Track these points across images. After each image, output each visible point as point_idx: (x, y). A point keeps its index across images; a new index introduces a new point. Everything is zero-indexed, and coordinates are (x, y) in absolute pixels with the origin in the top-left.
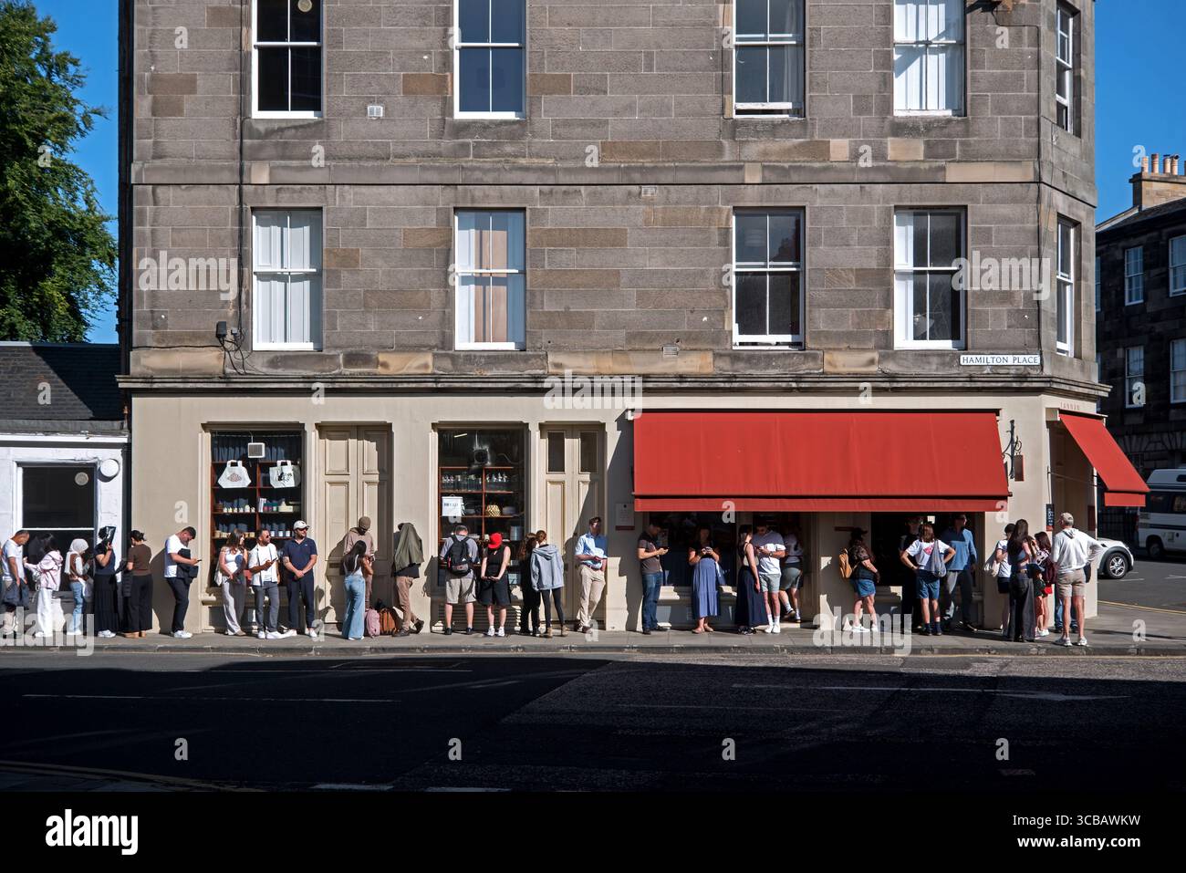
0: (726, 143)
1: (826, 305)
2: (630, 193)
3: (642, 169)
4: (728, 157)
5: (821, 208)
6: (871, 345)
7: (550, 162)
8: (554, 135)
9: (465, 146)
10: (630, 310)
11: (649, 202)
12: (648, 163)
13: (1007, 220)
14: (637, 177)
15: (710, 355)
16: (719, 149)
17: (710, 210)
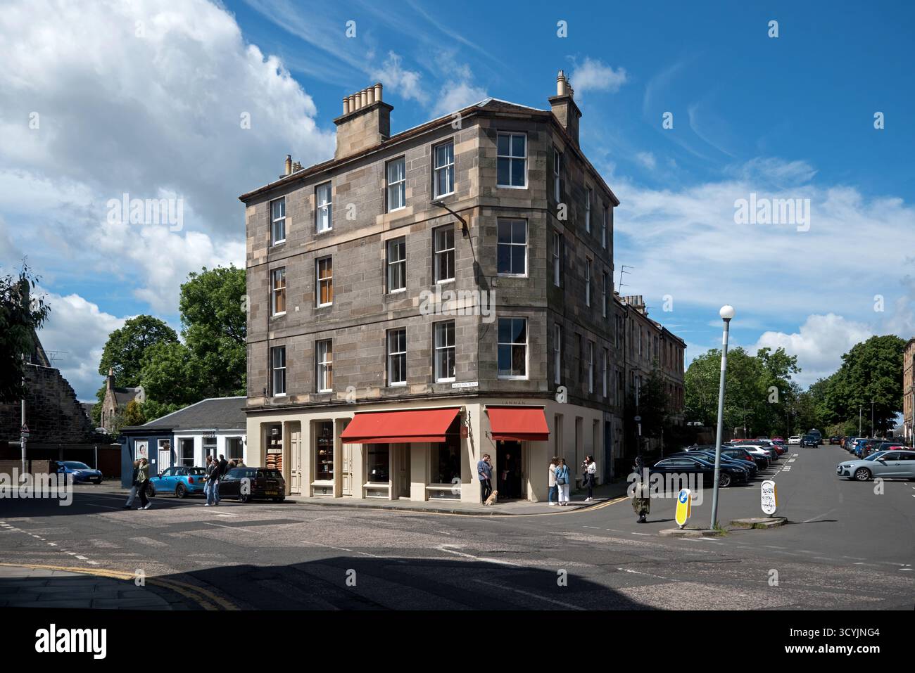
0: (384, 305)
1: (412, 367)
2: (358, 329)
3: (361, 319)
4: (384, 310)
5: (410, 327)
6: (425, 382)
7: (338, 320)
8: (340, 310)
9: (317, 317)
10: (358, 373)
11: (363, 331)
12: (362, 316)
13: (468, 323)
14: (360, 322)
15: (379, 390)
16: (382, 307)
17: (380, 332)
